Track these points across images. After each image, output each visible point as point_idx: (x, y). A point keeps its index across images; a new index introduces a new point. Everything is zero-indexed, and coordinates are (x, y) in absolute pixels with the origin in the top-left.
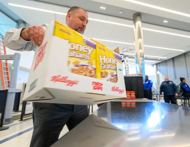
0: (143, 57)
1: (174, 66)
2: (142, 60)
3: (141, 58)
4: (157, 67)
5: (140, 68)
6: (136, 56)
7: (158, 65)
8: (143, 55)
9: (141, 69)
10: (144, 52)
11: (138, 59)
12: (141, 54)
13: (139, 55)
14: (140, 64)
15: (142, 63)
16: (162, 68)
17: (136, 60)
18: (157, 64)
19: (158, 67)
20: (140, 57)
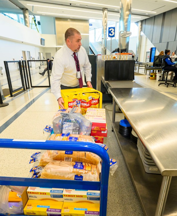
0: (130, 10)
1: (163, 25)
2: (128, 15)
3: (128, 13)
4: (142, 25)
5: (124, 26)
6: (122, 9)
7: (144, 22)
8: (131, 8)
9: (126, 26)
10: (132, 3)
11: (123, 13)
12: (128, 5)
13: (125, 7)
14: (125, 20)
15: (128, 19)
16: (148, 27)
17: (121, 15)
18: (142, 21)
19: (144, 25)
20: (126, 11)
